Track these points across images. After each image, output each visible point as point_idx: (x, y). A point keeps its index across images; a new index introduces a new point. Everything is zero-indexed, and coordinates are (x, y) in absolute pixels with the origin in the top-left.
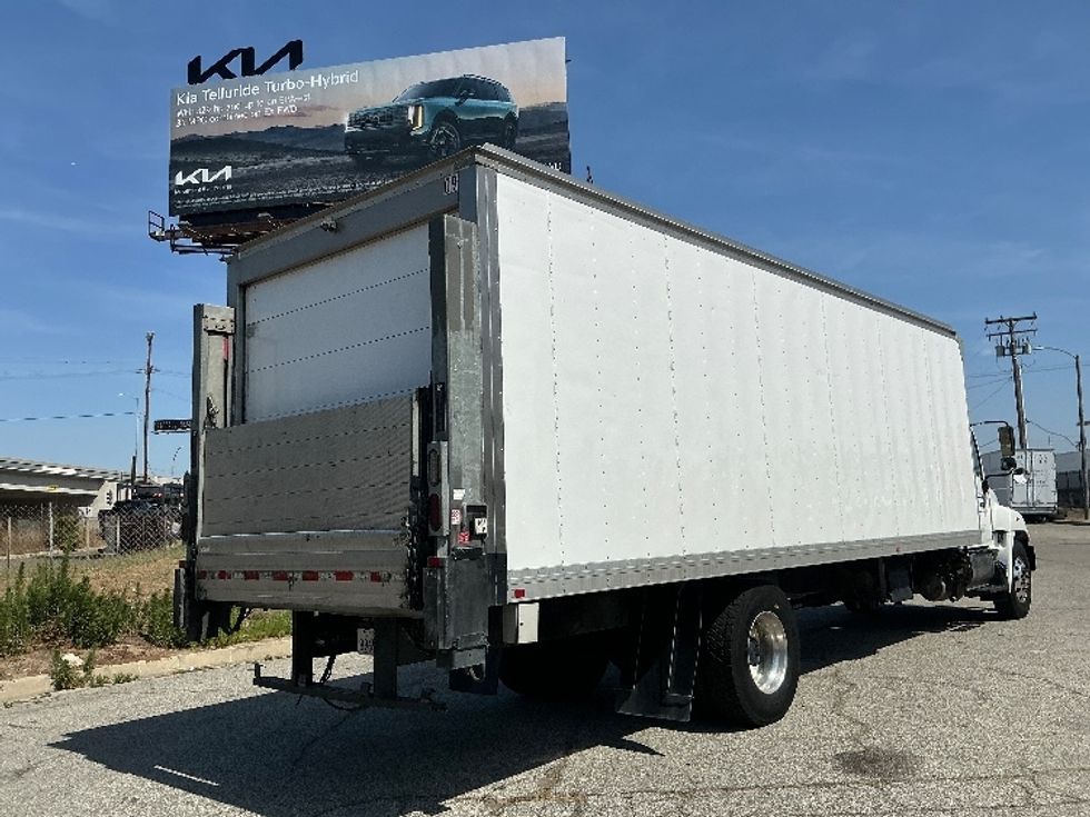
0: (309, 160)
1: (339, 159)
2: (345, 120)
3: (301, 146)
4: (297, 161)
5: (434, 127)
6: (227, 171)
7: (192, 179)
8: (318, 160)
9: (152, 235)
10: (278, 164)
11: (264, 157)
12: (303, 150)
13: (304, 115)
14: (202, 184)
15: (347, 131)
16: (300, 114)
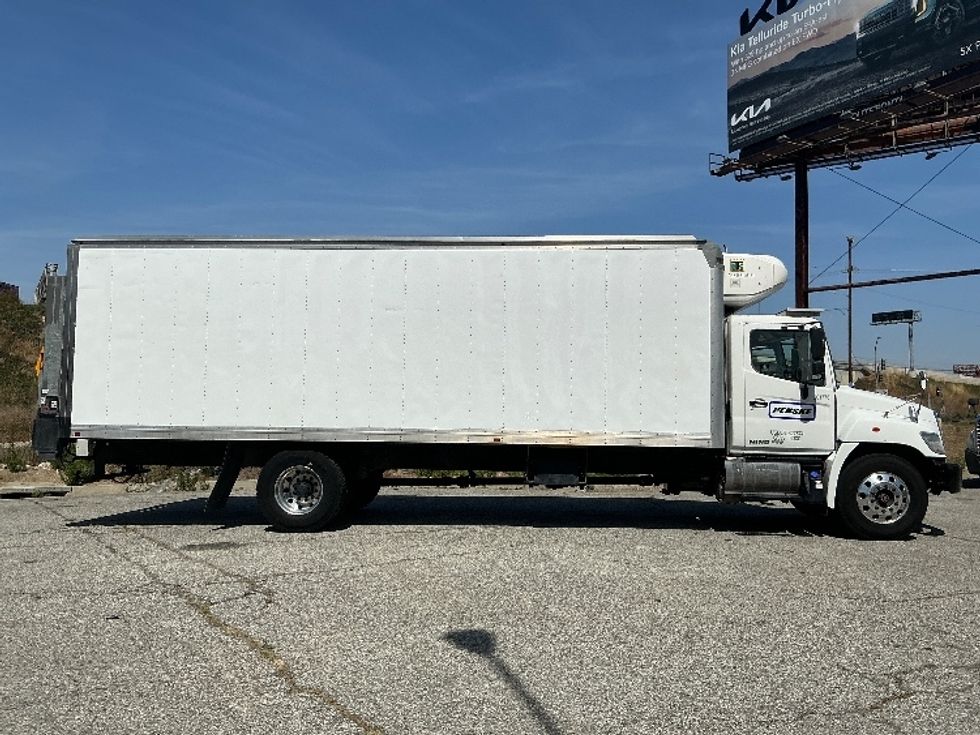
0: (826, 76)
1: (852, 67)
2: (857, 27)
3: (821, 64)
4: (818, 79)
5: (937, 9)
6: (767, 104)
7: (743, 118)
8: (836, 72)
9: (713, 173)
10: (804, 86)
11: (792, 84)
12: (823, 67)
13: (823, 34)
14: (749, 120)
15: (858, 37)
16: (820, 35)
